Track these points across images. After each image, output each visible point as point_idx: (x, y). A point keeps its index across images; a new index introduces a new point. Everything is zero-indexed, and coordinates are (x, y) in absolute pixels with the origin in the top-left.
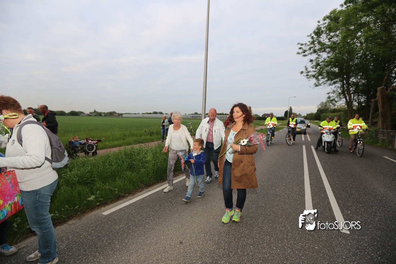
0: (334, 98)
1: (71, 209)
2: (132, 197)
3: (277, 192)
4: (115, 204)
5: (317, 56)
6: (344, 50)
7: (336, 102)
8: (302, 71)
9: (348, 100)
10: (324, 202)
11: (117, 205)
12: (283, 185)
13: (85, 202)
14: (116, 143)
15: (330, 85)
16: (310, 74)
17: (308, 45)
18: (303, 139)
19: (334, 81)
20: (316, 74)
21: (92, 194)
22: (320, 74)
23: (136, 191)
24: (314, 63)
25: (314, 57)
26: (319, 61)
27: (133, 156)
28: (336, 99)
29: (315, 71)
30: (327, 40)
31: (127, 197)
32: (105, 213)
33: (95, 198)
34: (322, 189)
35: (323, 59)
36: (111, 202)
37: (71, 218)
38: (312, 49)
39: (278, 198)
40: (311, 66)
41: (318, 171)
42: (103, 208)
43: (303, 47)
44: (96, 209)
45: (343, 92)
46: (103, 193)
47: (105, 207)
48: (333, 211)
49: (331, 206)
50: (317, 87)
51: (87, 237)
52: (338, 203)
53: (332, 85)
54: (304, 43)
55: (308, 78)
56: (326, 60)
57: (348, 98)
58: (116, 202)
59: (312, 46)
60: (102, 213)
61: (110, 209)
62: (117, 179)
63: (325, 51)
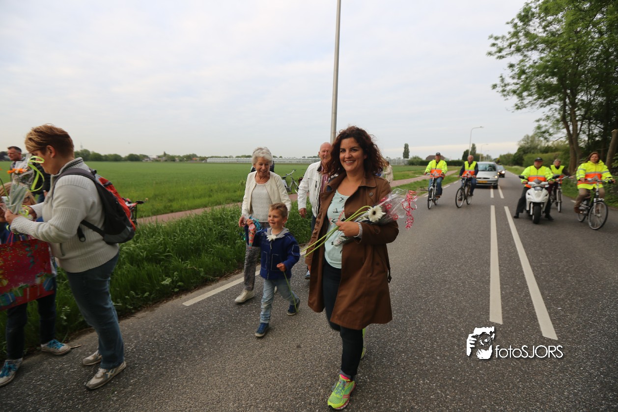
0: (547, 128)
1: (139, 296)
2: (224, 281)
3: (447, 277)
4: (201, 291)
5: (521, 58)
6: (569, 45)
7: (550, 135)
8: (494, 83)
9: (571, 132)
10: (519, 293)
11: (204, 293)
12: (456, 267)
13: (158, 288)
14: (198, 202)
15: (542, 106)
16: (508, 88)
17: (508, 40)
18: (492, 196)
19: (549, 99)
20: (518, 89)
21: (168, 276)
22: (526, 88)
23: (231, 273)
24: (516, 70)
25: (516, 58)
26: (524, 66)
27: (226, 221)
28: (551, 131)
29: (517, 84)
30: (541, 30)
31: (218, 281)
32: (188, 303)
33: (173, 282)
34: (517, 274)
35: (531, 63)
36: (195, 288)
37: (139, 309)
38: (513, 46)
39: (447, 286)
40: (511, 74)
41: (514, 246)
42: (184, 297)
43: (499, 42)
44: (174, 298)
45: (564, 119)
46: (183, 276)
47: (186, 295)
48: (533, 307)
49: (530, 299)
50: (519, 110)
51: (163, 335)
52: (543, 294)
53: (545, 107)
54: (500, 36)
55: (504, 95)
56: (537, 64)
57: (571, 128)
58: (202, 288)
59: (514, 40)
60: (183, 304)
61: (193, 298)
62: (203, 254)
63: (535, 48)
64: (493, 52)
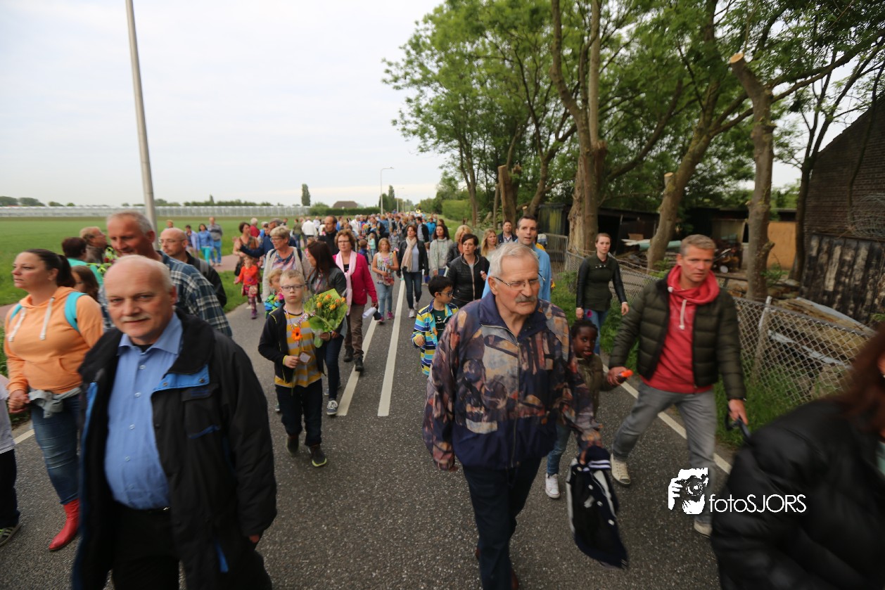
5: (418, 93)
7: (456, 183)
8: (394, 119)
9: (470, 181)
15: (441, 152)
16: (408, 127)
17: (402, 68)
19: (449, 143)
25: (412, 92)
26: (420, 104)
28: (457, 179)
29: (416, 123)
30: (435, 64)
38: (408, 77)
54: (393, 61)
55: (405, 135)
59: (409, 71)
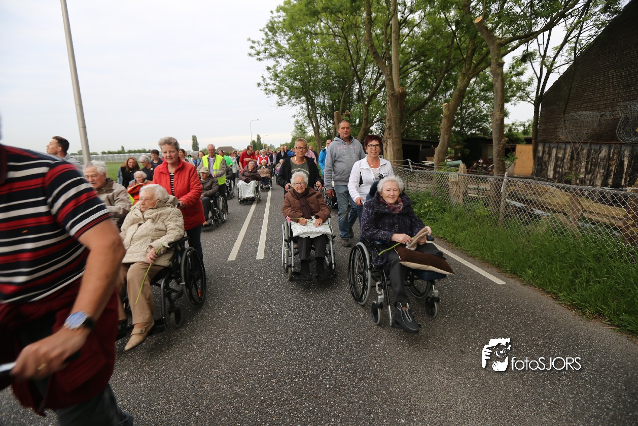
0: (302, 122)
8: (258, 82)
9: (315, 126)
15: (293, 105)
17: (262, 45)
19: (299, 99)
20: (276, 89)
24: (272, 73)
26: (277, 71)
35: (282, 68)
38: (267, 51)
40: (269, 76)
43: (256, 46)
45: (308, 116)
50: (281, 107)
53: (296, 105)
54: (256, 40)
55: (266, 93)
56: (286, 70)
57: (314, 123)
59: (267, 47)
63: (283, 57)
64: (253, 54)
